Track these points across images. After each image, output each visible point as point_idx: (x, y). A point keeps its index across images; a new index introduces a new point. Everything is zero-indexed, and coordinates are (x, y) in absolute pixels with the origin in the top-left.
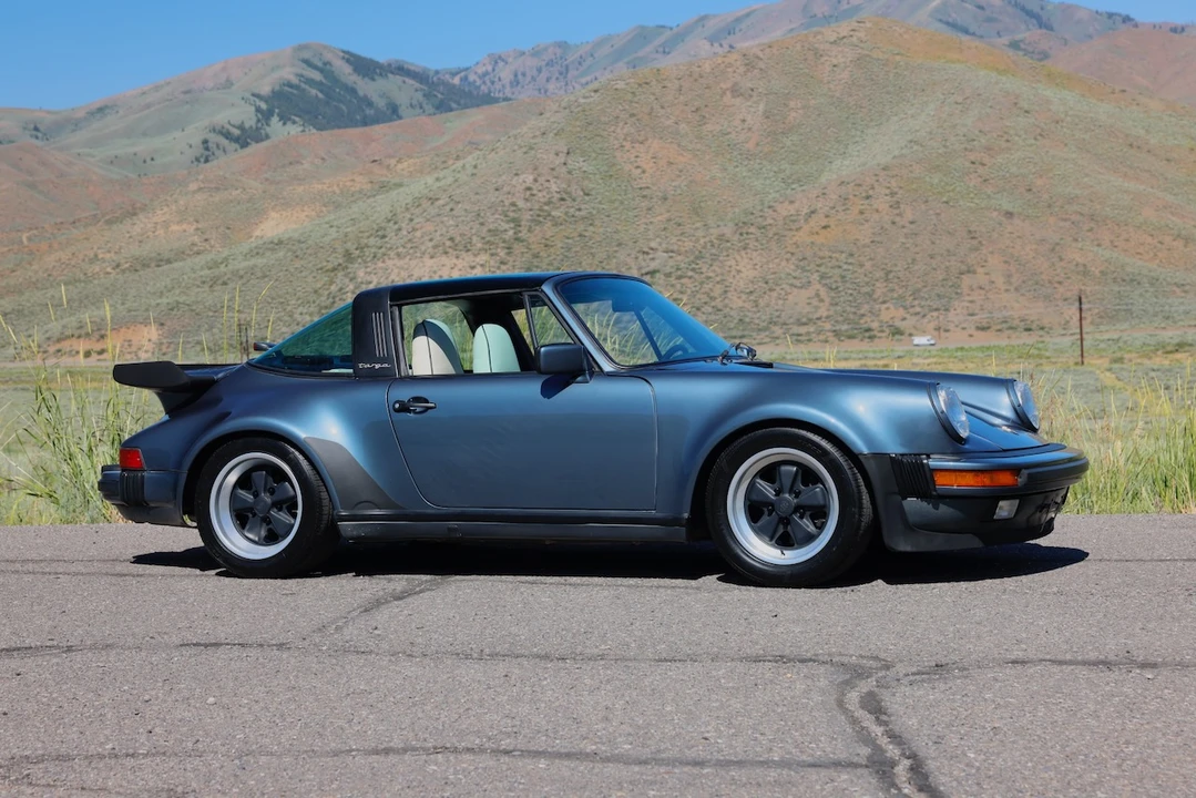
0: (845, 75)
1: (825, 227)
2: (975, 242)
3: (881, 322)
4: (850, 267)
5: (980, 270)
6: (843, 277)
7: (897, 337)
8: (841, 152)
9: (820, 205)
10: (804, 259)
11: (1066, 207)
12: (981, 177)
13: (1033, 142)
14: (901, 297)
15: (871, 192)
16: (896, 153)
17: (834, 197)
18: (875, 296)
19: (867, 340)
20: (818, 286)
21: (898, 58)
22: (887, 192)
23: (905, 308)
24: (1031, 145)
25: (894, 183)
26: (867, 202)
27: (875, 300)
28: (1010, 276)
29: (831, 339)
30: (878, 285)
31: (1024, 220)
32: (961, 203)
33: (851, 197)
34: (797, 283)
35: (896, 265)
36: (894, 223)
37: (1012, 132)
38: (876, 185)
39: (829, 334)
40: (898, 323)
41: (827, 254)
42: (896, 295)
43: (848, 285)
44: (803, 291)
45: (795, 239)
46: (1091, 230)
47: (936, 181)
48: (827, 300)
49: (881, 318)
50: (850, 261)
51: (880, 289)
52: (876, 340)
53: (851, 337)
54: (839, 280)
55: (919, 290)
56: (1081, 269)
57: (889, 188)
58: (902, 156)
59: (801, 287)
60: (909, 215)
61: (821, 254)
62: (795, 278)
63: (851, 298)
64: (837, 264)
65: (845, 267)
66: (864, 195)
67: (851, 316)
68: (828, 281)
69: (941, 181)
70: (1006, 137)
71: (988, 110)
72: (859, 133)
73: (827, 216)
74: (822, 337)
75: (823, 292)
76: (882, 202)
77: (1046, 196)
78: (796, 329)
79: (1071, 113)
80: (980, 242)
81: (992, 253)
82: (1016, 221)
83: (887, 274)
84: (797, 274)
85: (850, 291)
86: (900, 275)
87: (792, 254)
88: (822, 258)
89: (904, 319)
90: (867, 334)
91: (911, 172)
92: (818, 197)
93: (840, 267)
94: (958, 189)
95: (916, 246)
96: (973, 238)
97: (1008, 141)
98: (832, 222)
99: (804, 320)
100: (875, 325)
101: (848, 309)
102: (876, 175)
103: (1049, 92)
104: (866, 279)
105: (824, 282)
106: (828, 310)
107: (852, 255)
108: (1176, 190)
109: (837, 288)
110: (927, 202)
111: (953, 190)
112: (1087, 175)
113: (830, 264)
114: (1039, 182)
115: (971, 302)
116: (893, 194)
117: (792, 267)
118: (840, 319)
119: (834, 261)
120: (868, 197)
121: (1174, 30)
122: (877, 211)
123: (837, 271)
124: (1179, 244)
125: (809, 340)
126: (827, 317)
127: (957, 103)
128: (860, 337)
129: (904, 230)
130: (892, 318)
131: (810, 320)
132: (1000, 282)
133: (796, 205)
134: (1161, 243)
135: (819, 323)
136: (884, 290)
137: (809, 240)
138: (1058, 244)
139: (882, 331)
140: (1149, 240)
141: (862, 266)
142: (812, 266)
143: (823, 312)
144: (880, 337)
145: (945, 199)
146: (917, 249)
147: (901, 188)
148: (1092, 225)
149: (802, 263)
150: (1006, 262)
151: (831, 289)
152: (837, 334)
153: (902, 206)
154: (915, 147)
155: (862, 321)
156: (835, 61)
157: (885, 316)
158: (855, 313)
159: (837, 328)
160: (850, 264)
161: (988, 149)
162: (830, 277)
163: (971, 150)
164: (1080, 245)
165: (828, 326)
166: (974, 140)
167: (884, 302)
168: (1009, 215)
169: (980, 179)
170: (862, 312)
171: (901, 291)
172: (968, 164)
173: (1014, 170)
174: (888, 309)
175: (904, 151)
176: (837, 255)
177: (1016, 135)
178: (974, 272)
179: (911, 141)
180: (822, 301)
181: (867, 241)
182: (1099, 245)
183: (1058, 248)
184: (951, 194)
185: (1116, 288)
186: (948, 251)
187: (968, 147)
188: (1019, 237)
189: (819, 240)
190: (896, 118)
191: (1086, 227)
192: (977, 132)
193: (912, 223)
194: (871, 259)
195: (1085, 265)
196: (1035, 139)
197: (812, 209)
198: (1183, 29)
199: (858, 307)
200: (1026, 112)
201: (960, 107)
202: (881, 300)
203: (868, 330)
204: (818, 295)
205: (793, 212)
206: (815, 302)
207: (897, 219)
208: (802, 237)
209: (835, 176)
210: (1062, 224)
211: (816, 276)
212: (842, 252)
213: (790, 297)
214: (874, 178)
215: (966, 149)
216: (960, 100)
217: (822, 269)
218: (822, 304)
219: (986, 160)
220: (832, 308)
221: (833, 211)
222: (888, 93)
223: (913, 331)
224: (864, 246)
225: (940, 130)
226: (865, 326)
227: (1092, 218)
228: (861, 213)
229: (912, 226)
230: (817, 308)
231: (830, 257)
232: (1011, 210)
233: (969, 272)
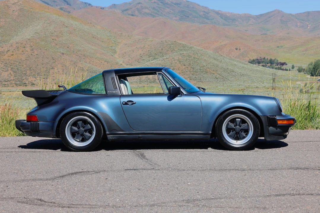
0: (17, 13)
1: (12, 55)
2: (54, 61)
3: (29, 81)
4: (20, 66)
5: (56, 68)
6: (18, 69)
7: (33, 85)
8: (16, 34)
9: (10, 49)
10: (6, 63)
11: (78, 52)
12: (55, 43)
13: (69, 35)
14: (34, 75)
15: (25, 46)
16: (32, 36)
17: (15, 47)
18: (27, 74)
19: (25, 86)
20: (10, 71)
21: (31, 10)
22: (30, 46)
23: (35, 78)
24: (68, 36)
25: (31, 44)
26: (24, 48)
27: (27, 75)
28: (63, 70)
29: (15, 86)
30: (28, 71)
31: (67, 56)
32: (50, 50)
33: (19, 47)
34: (4, 70)
35: (33, 66)
36: (32, 55)
37: (63, 32)
38: (26, 44)
39: (14, 84)
40: (33, 82)
41: (13, 62)
42: (33, 74)
43: (19, 71)
44: (6, 72)
45: (3, 58)
46: (84, 59)
47: (43, 44)
48: (13, 75)
49: (29, 80)
50: (20, 64)
51: (28, 72)
52: (27, 86)
53: (20, 85)
54: (17, 69)
55: (39, 73)
56: (82, 69)
57: (30, 45)
58: (33, 36)
59: (6, 71)
60: (36, 53)
61: (11, 62)
62: (4, 69)
63: (20, 75)
64: (16, 65)
65: (18, 66)
66: (23, 46)
67: (20, 80)
68: (13, 70)
69: (44, 44)
70: (62, 33)
71: (57, 26)
72: (21, 29)
73: (13, 52)
74: (12, 85)
75: (12, 73)
76: (28, 49)
77: (72, 49)
78: (4, 83)
79: (78, 28)
80: (55, 61)
81: (59, 64)
82: (65, 55)
83: (30, 69)
84: (4, 68)
85: (20, 73)
86: (34, 69)
87: (3, 62)
88: (12, 63)
89: (35, 81)
90: (25, 85)
91: (36, 41)
92: (10, 46)
93: (17, 66)
94: (49, 46)
95: (38, 61)
96: (54, 60)
97: (62, 34)
98: (14, 54)
99: (7, 80)
100: (27, 82)
101: (19, 78)
102: (26, 41)
103: (72, 22)
104: (24, 70)
105: (12, 70)
106: (14, 78)
107: (20, 63)
108: (105, 49)
109: (16, 72)
110: (41, 49)
111: (48, 46)
112: (83, 44)
113: (14, 65)
114: (71, 46)
115: (53, 77)
116: (31, 47)
117: (3, 66)
118: (17, 80)
119: (15, 64)
120: (24, 47)
121: (101, 8)
122: (27, 51)
123: (16, 67)
124: (106, 63)
125: (8, 86)
126: (13, 80)
127: (48, 23)
128: (23, 85)
129: (35, 57)
130: (32, 80)
131: (8, 80)
132: (61, 71)
133: (4, 48)
134: (101, 63)
135: (11, 81)
136: (30, 73)
137: (8, 58)
138: (76, 62)
139: (29, 84)
140: (99, 62)
141: (23, 66)
142: (9, 65)
143: (12, 78)
144: (28, 86)
145: (46, 49)
146: (38, 62)
147: (34, 45)
148: (84, 57)
149: (6, 65)
150: (62, 66)
151: (14, 72)
152: (16, 84)
153: (34, 50)
154: (37, 34)
155: (23, 81)
156: (14, 9)
157: (30, 80)
158: (21, 79)
159: (16, 83)
160: (20, 65)
161: (57, 36)
162: (14, 69)
163: (52, 36)
164: (81, 62)
165: (13, 82)
166: (53, 33)
167: (29, 76)
168: (63, 54)
169: (55, 44)
170: (23, 78)
171: (34, 73)
172: (52, 40)
173: (64, 42)
174: (30, 78)
175: (34, 35)
176: (16, 63)
177: (64, 33)
178: (54, 69)
179: (36, 33)
180: (12, 75)
181: (24, 59)
182: (86, 63)
183: (76, 63)
184: (47, 47)
185: (91, 74)
186: (47, 63)
187: (52, 35)
188: (66, 60)
189: (11, 58)
190: (31, 26)
191: (83, 58)
192: (54, 31)
193: (37, 55)
194: (26, 64)
195: (83, 68)
196: (69, 34)
197: (8, 50)
198: (103, 8)
199: (22, 77)
200: (67, 27)
201: (49, 24)
202: (28, 75)
203: (25, 84)
204: (10, 74)
205: (3, 50)
206: (10, 75)
207: (33, 54)
208: (6, 57)
209: (14, 41)
210: (77, 57)
211: (10, 68)
212: (17, 62)
213: (2, 74)
214: (26, 42)
215: (51, 36)
216: (49, 22)
217: (12, 66)
218: (12, 76)
219: (56, 39)
220: (15, 77)
221: (14, 51)
222: (29, 19)
223: (37, 84)
224: (24, 61)
225: (44, 30)
226: (24, 82)
227: (84, 55)
228: (23, 51)
229: (37, 56)
230: (10, 77)
231: (14, 63)
232: (63, 52)
233: (52, 68)
